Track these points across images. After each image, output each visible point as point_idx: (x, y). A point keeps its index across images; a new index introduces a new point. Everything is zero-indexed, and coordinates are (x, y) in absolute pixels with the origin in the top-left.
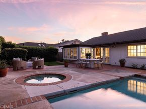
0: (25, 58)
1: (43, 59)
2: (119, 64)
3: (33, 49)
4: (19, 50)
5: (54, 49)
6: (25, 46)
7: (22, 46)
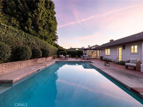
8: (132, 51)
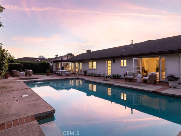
0: (21, 70)
1: (32, 70)
2: (83, 73)
3: (28, 64)
4: (16, 64)
5: (46, 63)
6: (22, 61)
7: (19, 61)
8: (122, 65)
